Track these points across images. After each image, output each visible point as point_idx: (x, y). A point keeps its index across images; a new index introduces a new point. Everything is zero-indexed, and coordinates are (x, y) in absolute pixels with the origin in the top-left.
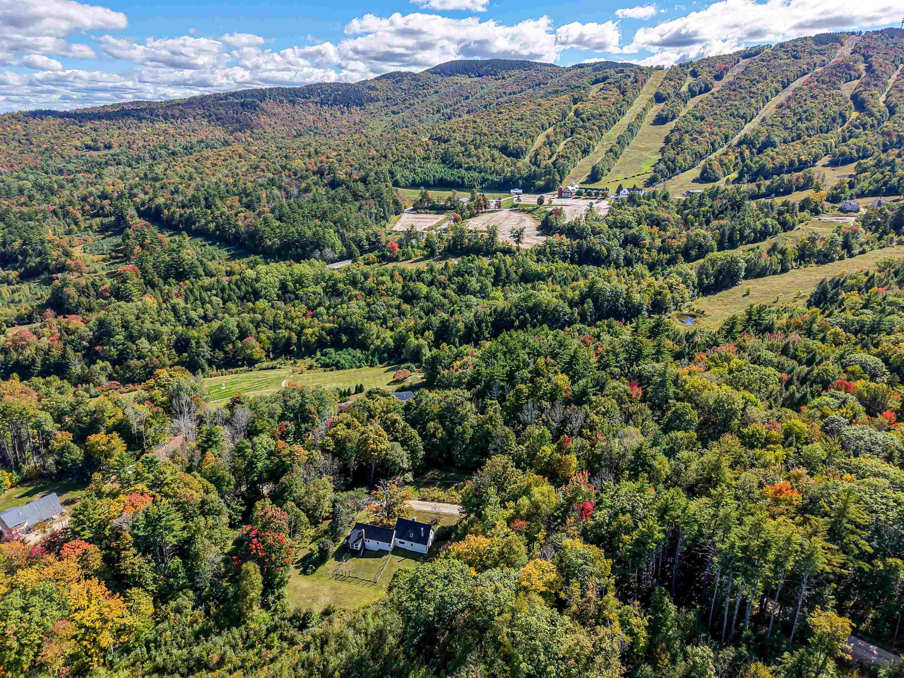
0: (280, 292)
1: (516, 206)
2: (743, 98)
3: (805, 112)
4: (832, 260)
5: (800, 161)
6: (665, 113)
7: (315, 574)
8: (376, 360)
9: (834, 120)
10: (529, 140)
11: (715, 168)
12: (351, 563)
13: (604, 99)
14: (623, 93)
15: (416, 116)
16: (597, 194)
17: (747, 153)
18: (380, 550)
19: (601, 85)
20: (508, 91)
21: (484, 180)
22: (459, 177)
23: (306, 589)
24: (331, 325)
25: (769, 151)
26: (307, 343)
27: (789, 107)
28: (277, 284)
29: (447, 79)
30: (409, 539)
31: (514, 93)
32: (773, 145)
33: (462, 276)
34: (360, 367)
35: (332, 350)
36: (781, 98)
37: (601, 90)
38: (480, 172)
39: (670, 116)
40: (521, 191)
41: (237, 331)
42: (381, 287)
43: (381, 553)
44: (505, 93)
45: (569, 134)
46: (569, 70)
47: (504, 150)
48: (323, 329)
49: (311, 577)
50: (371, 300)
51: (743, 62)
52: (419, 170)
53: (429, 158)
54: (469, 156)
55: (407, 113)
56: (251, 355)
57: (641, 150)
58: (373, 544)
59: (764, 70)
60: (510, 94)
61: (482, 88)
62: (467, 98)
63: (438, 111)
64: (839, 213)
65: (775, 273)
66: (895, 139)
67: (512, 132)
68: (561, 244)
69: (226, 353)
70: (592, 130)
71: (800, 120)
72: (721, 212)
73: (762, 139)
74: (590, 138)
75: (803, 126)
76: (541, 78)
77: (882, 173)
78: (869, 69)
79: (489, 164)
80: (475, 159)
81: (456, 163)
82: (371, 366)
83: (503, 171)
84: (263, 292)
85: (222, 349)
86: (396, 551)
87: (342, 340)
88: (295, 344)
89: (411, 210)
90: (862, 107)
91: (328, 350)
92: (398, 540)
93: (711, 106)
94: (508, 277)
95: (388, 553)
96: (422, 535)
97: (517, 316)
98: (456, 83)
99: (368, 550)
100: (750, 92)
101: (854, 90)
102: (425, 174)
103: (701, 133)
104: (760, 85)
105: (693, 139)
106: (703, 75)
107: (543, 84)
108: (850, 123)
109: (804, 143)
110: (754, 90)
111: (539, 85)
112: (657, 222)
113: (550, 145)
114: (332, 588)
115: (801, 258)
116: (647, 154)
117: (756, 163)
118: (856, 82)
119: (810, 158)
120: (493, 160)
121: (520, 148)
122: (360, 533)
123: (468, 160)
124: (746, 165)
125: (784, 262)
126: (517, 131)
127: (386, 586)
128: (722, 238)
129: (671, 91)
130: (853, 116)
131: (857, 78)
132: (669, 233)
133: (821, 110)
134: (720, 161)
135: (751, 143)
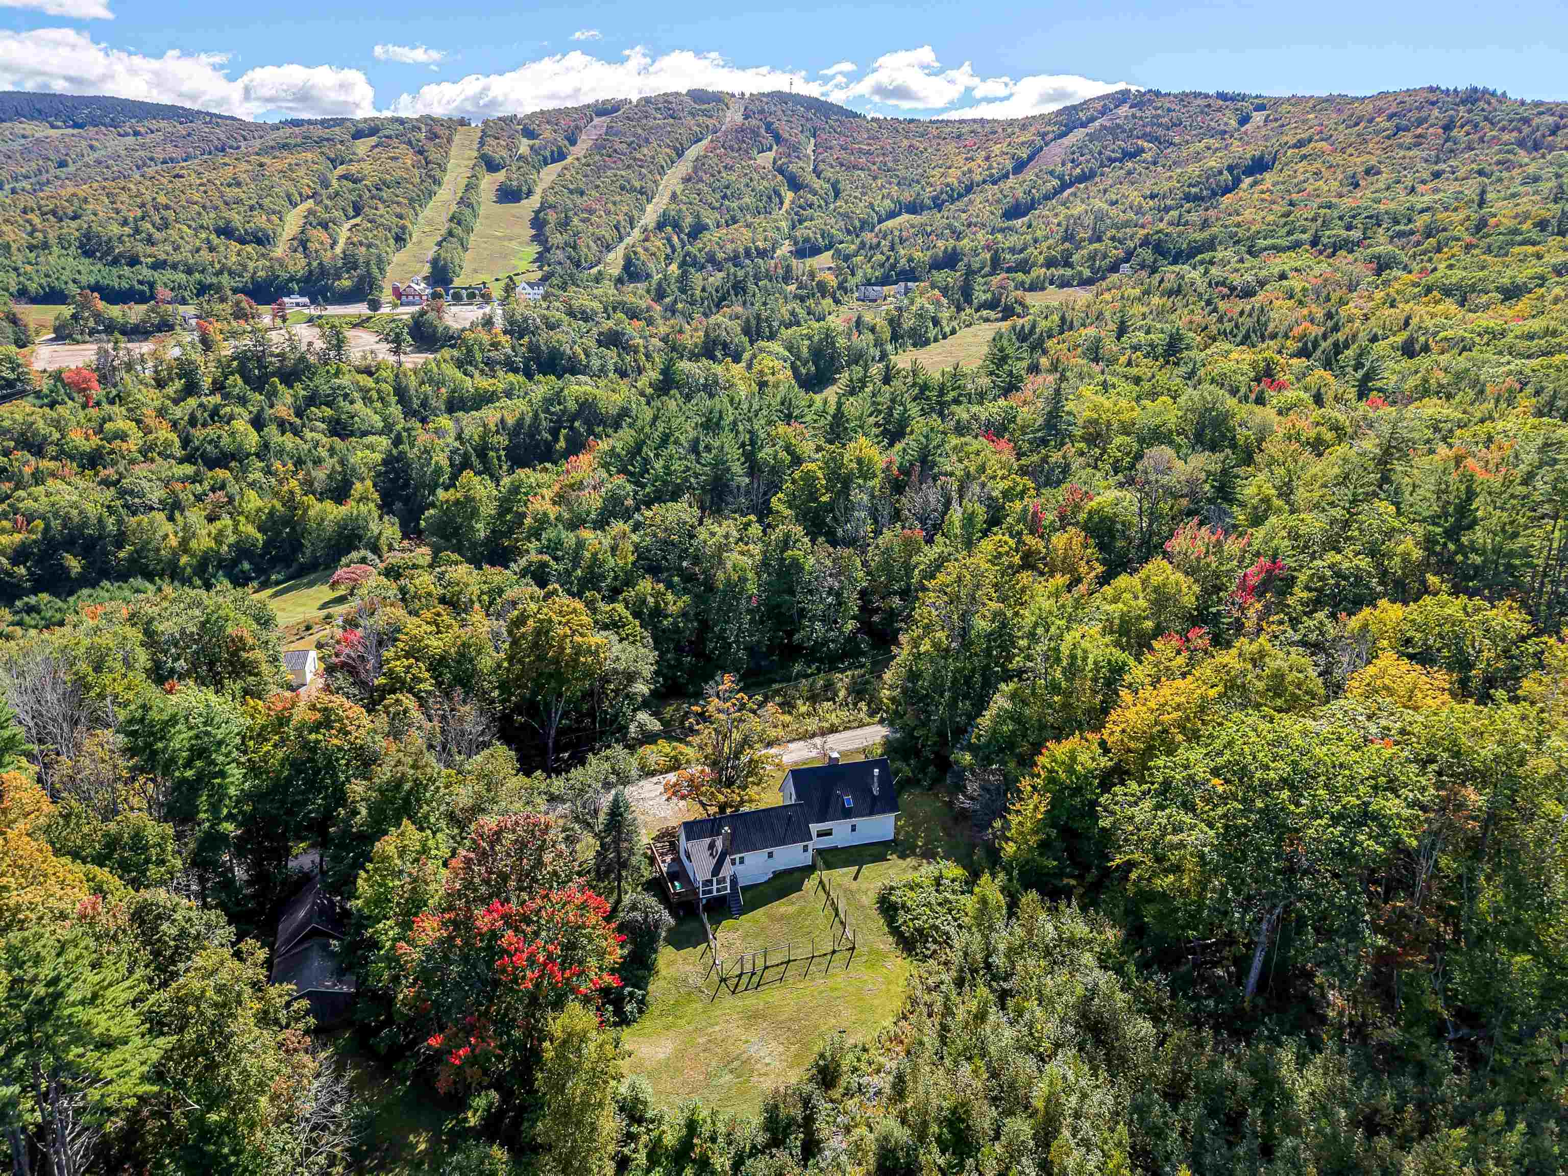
1: (319, 317)
3: (727, 187)
5: (757, 249)
6: (515, 183)
7: (654, 1009)
8: (219, 579)
9: (770, 198)
10: (275, 219)
11: (643, 258)
12: (732, 936)
13: (392, 158)
14: (421, 152)
16: (472, 296)
17: (675, 239)
18: (777, 875)
19: (373, 140)
20: (159, 155)
22: (140, 282)
23: (680, 1054)
25: (706, 236)
27: (701, 180)
30: (847, 814)
31: (173, 160)
32: (705, 228)
35: (45, 597)
36: (683, 168)
37: (374, 147)
38: (189, 271)
39: (525, 189)
40: (306, 300)
42: (119, 446)
43: (786, 884)
44: (152, 159)
45: (351, 213)
46: (275, 127)
47: (226, 232)
49: (646, 1023)
50: (109, 472)
51: (597, 120)
52: (29, 268)
53: (45, 246)
54: (150, 241)
57: (499, 238)
58: (754, 865)
59: (640, 131)
60: (164, 162)
61: (91, 147)
62: (62, 164)
66: (858, 224)
67: (227, 204)
68: (496, 345)
70: (398, 203)
71: (725, 197)
73: (689, 220)
74: (400, 216)
75: (734, 205)
76: (223, 136)
77: (882, 253)
78: (777, 137)
79: (206, 257)
80: (169, 248)
81: (121, 255)
83: (245, 267)
86: (831, 858)
89: (49, 339)
90: (795, 184)
91: (32, 600)
92: (814, 828)
93: (586, 176)
94: (424, 404)
95: (809, 870)
96: (876, 790)
97: (555, 433)
98: (24, 137)
99: (745, 889)
100: (635, 159)
101: (774, 162)
102: (47, 276)
103: (591, 212)
104: (645, 151)
105: (583, 221)
106: (547, 133)
107: (231, 147)
108: (793, 202)
109: (748, 226)
110: (638, 156)
111: (223, 150)
112: (633, 314)
113: (325, 226)
114: (753, 1017)
115: (895, 337)
116: (514, 245)
117: (700, 251)
118: (771, 155)
119: (768, 245)
120: (212, 249)
121: (261, 230)
122: (712, 846)
123: (149, 250)
124: (688, 254)
125: (878, 343)
126: (239, 202)
127: (887, 943)
128: (746, 331)
129: (505, 153)
130: (789, 196)
131: (770, 149)
132: (663, 330)
133: (747, 185)
134: (646, 250)
135: (676, 226)
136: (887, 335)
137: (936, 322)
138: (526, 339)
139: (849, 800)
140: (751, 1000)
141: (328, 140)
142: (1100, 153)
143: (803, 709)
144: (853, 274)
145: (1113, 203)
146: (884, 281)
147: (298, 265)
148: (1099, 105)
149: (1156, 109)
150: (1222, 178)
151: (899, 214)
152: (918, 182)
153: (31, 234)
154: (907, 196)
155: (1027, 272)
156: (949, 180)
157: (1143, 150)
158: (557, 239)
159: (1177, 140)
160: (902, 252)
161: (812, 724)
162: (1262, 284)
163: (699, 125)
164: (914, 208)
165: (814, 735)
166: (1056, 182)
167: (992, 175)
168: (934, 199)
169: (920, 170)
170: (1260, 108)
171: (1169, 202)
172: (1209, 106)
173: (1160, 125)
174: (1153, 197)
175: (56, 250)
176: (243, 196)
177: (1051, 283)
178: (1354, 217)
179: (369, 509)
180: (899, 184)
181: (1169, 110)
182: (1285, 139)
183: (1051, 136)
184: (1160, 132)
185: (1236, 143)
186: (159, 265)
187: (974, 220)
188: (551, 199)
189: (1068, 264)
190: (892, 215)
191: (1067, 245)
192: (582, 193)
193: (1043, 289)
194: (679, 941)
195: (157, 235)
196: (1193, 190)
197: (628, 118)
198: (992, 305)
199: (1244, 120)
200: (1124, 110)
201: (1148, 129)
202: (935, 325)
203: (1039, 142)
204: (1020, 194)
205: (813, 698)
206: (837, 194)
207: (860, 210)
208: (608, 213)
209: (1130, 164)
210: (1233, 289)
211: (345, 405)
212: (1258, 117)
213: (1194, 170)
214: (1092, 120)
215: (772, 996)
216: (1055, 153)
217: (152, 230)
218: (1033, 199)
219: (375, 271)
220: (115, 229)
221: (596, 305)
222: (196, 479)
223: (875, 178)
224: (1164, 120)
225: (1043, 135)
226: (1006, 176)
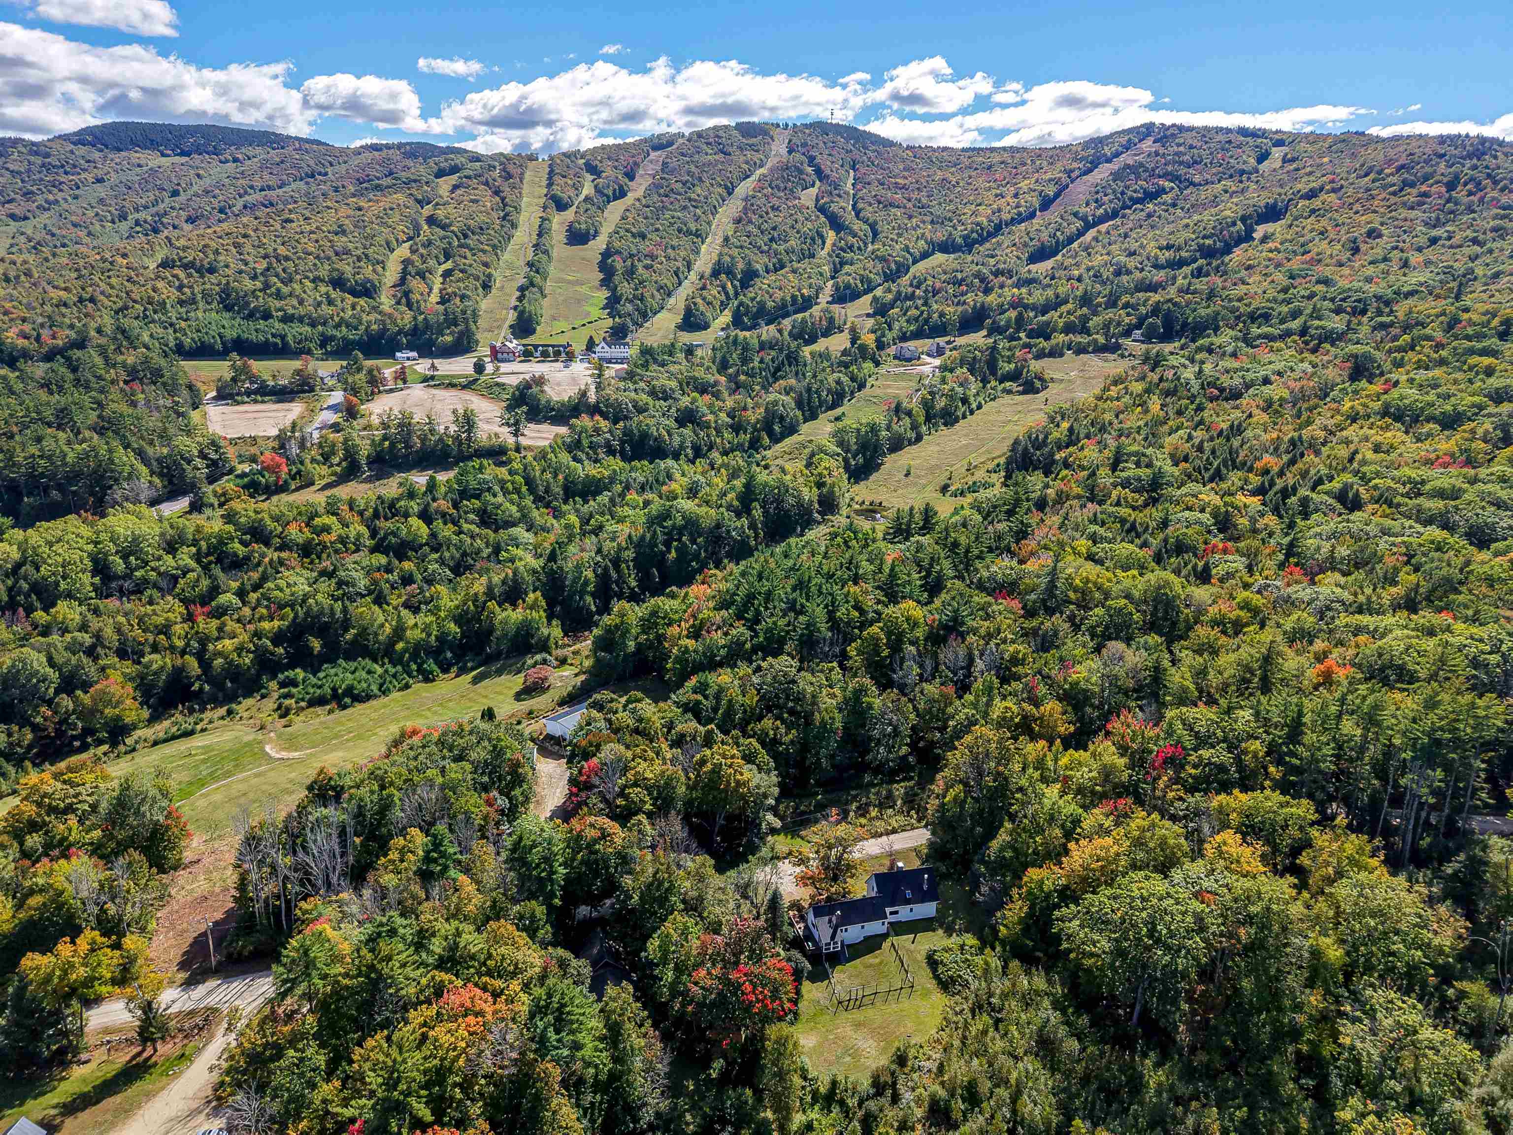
0: (97, 580)
1: (432, 378)
2: (685, 208)
3: (774, 229)
4: (957, 420)
5: (802, 295)
6: (583, 227)
7: (803, 1018)
8: (431, 665)
9: (813, 239)
10: (379, 268)
11: (702, 308)
12: (843, 976)
13: (472, 201)
14: (498, 193)
15: (75, 225)
16: (557, 354)
17: (729, 286)
18: (867, 938)
19: (453, 179)
20: (258, 184)
21: (325, 341)
22: (274, 335)
23: (821, 1045)
24: (276, 623)
25: (757, 283)
26: (234, 672)
27: (750, 222)
28: (89, 565)
29: (117, 157)
30: (908, 902)
31: (269, 188)
32: (756, 274)
33: (478, 497)
34: (407, 686)
35: (299, 672)
36: (734, 207)
37: (455, 187)
38: (313, 325)
39: (592, 231)
40: (414, 354)
41: (53, 675)
42: (326, 538)
43: (872, 944)
44: (252, 187)
45: (442, 259)
46: (358, 152)
47: (338, 283)
48: (258, 634)
50: (326, 564)
51: (654, 155)
52: (183, 324)
53: (192, 302)
54: (278, 295)
55: (44, 218)
56: (119, 718)
57: (572, 283)
58: (854, 933)
59: (693, 169)
60: (262, 190)
61: (198, 176)
62: (175, 193)
63: (123, 217)
64: (897, 362)
65: (910, 443)
67: (337, 254)
68: (597, 431)
69: (35, 728)
70: (484, 252)
71: (772, 240)
72: (778, 369)
73: (740, 266)
74: (486, 265)
75: (781, 248)
76: (312, 163)
77: (917, 308)
78: (819, 172)
79: (327, 310)
80: (295, 302)
81: (256, 309)
82: (427, 680)
83: (360, 320)
84: (63, 585)
85: (25, 722)
86: (899, 928)
87: (312, 649)
88: (198, 678)
89: (214, 398)
90: (836, 224)
91: (290, 673)
92: (888, 910)
93: (646, 218)
94: (547, 491)
95: (885, 936)
96: (925, 887)
97: (668, 544)
98: (139, 166)
99: (849, 946)
100: (690, 200)
101: (817, 200)
102: (198, 331)
103: (653, 257)
104: (698, 190)
105: (647, 267)
106: (609, 172)
107: (320, 174)
108: (834, 245)
109: (794, 271)
110: (693, 196)
111: (313, 176)
112: (703, 389)
113: (421, 275)
114: (858, 1025)
115: (928, 419)
116: (584, 289)
117: (753, 299)
118: (813, 191)
119: (812, 292)
120: (331, 302)
121: (369, 281)
122: (830, 921)
123: (278, 304)
124: (741, 304)
125: (914, 427)
126: (347, 252)
127: (932, 984)
128: (799, 404)
129: (572, 193)
130: (831, 236)
131: (813, 185)
132: (729, 403)
133: (793, 227)
134: (704, 299)
135: (730, 272)
136: (922, 419)
137: (965, 401)
138: (621, 424)
139: (909, 894)
140: (857, 1015)
141: (415, 181)
142: (1123, 193)
143: (873, 814)
144: (890, 329)
145: (1132, 254)
146: (918, 335)
147: (405, 319)
148: (1124, 140)
149: (1179, 145)
150: (1237, 228)
151: (933, 253)
152: (950, 220)
153: (180, 288)
154: (940, 235)
155: (1047, 338)
156: (979, 219)
157: (1162, 191)
158: (626, 289)
159: (1197, 179)
160: (935, 307)
161: (880, 825)
162: (1248, 387)
163: (747, 163)
164: (946, 247)
165: (881, 835)
166: (1079, 224)
167: (1019, 214)
168: (965, 238)
169: (952, 207)
170: (1279, 143)
171: (1184, 254)
172: (1230, 142)
173: (1181, 163)
174: (1168, 247)
175: (201, 305)
176: (351, 246)
177: (1069, 349)
178: (1343, 300)
179: (539, 616)
180: (932, 222)
181: (1191, 147)
182: (1299, 186)
183: (1077, 173)
184: (1182, 170)
185: (1253, 186)
186: (287, 319)
187: (1001, 266)
188: (617, 244)
189: (1085, 331)
190: (925, 255)
191: (1085, 310)
192: (643, 236)
193: (1061, 355)
194: (815, 977)
195: (285, 290)
196: (1208, 242)
197: (683, 155)
198: (1014, 376)
199: (1263, 157)
200: (1148, 145)
201: (1170, 168)
202: (963, 404)
203: (1065, 179)
204: (1045, 236)
205: (881, 806)
206: (875, 234)
207: (896, 251)
208: (668, 258)
209: (1151, 206)
210: (1222, 390)
211: (488, 497)
212: (1277, 153)
213: (1208, 217)
214: (1117, 155)
215: (869, 1013)
216: (1081, 189)
217: (279, 285)
218: (1057, 242)
219: (473, 327)
220: (249, 284)
221: (674, 384)
222: (389, 570)
223: (910, 217)
224: (1186, 158)
225: (1069, 172)
226: (1032, 215)
